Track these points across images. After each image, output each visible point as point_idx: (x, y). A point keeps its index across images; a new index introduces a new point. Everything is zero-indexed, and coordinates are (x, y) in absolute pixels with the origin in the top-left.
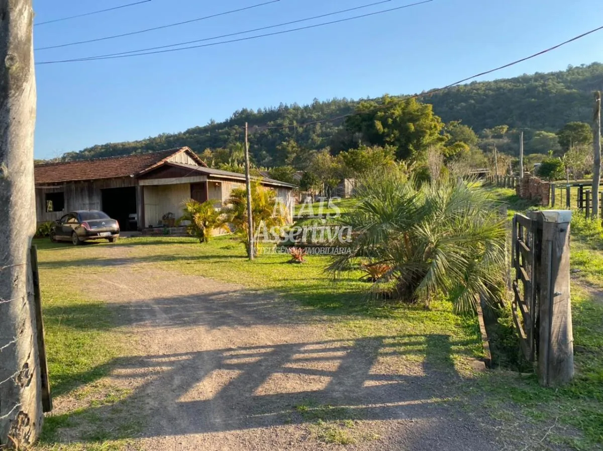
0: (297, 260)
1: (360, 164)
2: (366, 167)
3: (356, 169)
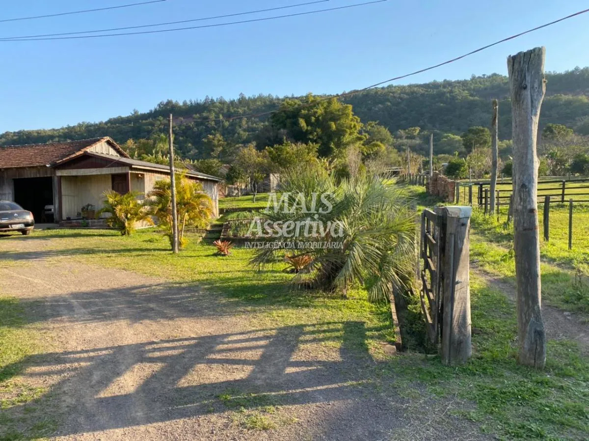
0: (222, 253)
1: (285, 160)
2: (290, 163)
3: (281, 164)
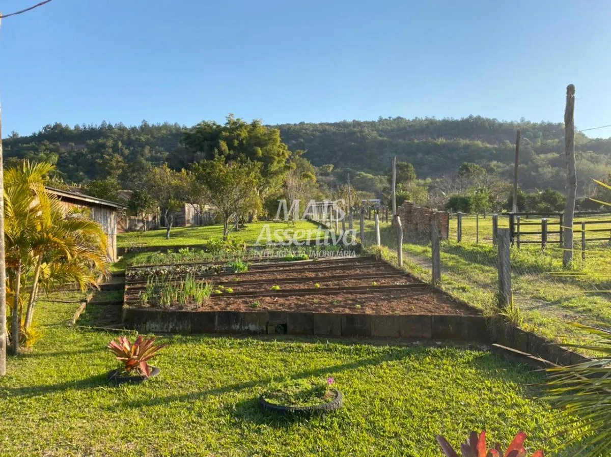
1: (218, 180)
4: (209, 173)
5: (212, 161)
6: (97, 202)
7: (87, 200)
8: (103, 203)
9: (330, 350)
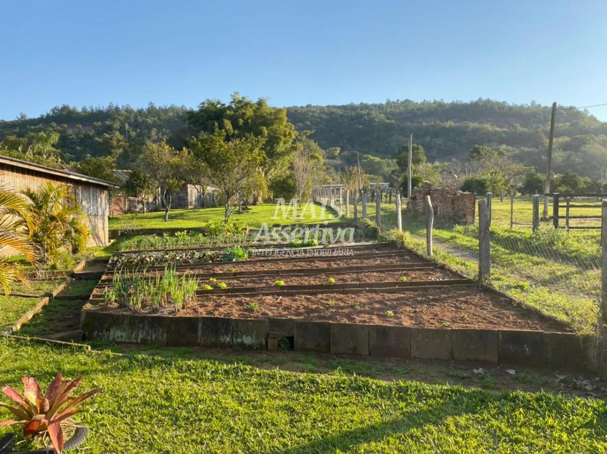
1: (218, 156)
2: (225, 161)
4: (208, 149)
5: (211, 136)
6: (84, 179)
7: (71, 177)
8: (91, 181)
9: (359, 388)
